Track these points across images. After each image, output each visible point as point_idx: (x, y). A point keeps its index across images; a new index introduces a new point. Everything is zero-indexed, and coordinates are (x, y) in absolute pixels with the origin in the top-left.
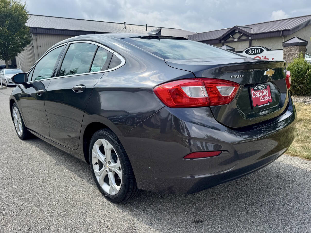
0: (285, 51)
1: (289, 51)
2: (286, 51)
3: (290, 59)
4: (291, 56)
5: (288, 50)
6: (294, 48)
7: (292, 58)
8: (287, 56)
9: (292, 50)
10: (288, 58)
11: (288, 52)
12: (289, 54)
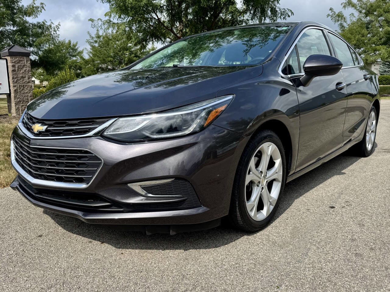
0: (13, 61)
1: (19, 62)
2: (15, 62)
3: (21, 72)
4: (22, 68)
5: (17, 61)
6: (24, 59)
7: (23, 71)
8: (17, 69)
9: (22, 61)
10: (18, 71)
11: (17, 63)
12: (19, 66)
